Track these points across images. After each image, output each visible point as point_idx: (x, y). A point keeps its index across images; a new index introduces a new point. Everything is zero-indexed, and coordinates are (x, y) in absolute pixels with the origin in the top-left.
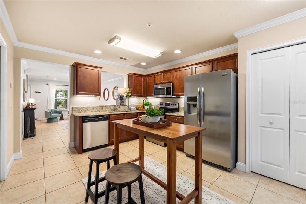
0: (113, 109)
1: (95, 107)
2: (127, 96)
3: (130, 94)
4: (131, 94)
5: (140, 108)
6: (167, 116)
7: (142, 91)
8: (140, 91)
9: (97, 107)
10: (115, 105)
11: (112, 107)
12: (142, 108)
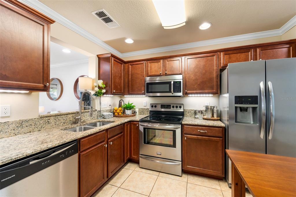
0: (71, 119)
1: (27, 121)
2: (98, 94)
3: (104, 91)
4: (106, 91)
5: (118, 113)
6: (185, 126)
7: (121, 85)
8: (119, 86)
9: (32, 120)
10: (78, 111)
11: (70, 116)
12: (120, 114)
